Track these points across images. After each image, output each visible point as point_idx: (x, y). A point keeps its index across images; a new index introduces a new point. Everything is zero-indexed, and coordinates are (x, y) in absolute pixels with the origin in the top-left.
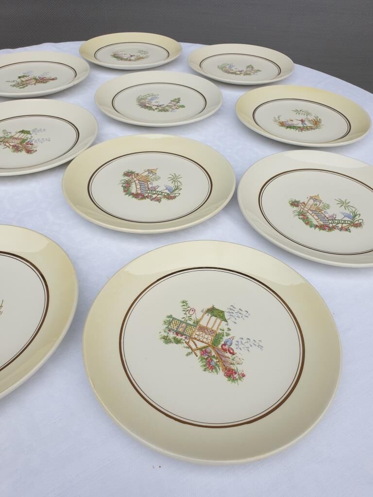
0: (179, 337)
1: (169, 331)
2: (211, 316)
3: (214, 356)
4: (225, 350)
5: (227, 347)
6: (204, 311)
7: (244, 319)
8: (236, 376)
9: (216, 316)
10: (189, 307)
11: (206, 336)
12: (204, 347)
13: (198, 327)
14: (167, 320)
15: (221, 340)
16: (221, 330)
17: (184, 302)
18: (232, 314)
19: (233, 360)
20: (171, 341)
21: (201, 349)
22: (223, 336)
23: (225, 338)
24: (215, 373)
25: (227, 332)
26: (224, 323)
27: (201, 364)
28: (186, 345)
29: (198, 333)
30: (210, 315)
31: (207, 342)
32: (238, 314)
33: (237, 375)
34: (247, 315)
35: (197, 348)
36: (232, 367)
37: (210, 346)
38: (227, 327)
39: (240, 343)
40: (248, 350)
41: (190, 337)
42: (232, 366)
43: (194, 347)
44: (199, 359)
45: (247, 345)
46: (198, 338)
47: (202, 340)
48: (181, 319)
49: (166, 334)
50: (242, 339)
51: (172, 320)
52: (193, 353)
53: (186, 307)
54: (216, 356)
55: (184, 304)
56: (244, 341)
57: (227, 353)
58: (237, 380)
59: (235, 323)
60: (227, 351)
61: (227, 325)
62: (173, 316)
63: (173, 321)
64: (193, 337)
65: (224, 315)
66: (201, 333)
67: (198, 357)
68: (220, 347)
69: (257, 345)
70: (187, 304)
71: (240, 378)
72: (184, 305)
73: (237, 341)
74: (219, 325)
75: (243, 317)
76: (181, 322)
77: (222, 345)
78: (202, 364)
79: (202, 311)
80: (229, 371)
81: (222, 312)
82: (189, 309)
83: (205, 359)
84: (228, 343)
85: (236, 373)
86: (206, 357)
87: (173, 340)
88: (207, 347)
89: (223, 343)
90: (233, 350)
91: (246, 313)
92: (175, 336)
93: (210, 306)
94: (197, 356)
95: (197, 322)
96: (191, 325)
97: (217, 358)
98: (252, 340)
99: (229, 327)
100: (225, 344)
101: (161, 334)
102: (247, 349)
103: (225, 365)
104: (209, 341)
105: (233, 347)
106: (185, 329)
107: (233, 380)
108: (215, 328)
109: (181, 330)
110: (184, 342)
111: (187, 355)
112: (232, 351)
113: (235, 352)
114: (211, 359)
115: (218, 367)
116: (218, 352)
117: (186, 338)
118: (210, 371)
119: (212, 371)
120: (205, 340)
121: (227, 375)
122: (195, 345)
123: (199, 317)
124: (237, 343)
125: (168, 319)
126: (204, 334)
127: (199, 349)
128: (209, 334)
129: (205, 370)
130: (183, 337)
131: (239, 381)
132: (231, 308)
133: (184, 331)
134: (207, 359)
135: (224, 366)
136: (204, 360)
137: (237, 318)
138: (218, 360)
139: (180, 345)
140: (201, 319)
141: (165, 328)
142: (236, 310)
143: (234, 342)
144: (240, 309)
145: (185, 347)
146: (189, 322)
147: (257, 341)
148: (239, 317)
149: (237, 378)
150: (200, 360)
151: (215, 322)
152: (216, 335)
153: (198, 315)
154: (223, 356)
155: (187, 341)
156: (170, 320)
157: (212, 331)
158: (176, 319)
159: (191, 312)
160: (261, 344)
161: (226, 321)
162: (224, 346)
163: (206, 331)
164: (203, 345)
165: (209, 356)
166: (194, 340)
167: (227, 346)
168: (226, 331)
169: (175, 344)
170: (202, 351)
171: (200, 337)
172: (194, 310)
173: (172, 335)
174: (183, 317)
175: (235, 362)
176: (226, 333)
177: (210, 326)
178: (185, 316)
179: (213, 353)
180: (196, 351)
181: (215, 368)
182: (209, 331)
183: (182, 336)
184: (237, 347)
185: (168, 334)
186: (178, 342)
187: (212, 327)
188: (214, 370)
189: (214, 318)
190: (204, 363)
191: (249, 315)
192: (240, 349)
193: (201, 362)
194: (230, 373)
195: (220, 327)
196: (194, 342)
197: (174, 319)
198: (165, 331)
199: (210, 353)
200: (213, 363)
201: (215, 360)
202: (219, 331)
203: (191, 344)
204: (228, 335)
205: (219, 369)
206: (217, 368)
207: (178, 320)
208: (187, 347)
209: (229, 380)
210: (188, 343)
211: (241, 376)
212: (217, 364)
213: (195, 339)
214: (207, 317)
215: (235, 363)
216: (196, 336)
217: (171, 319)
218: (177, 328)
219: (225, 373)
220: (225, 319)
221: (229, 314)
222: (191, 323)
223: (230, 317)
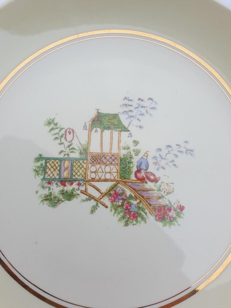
0: (68, 188)
1: (49, 183)
2: (102, 132)
3: (131, 197)
4: (142, 180)
5: (143, 174)
6: (88, 125)
7: (151, 115)
8: (172, 214)
9: (109, 128)
10: (61, 129)
11: (108, 169)
12: (112, 188)
13: (89, 158)
14: (38, 167)
15: (131, 166)
16: (124, 149)
17: (49, 123)
18: (130, 114)
19: (159, 190)
20: (59, 201)
21: (108, 194)
22: (131, 157)
23: (135, 160)
24: (143, 222)
25: (135, 148)
26: (124, 134)
27: (117, 217)
28: (84, 197)
29: (93, 169)
30: (99, 130)
31: (112, 178)
32: (140, 109)
33: (172, 211)
34: (153, 105)
35: (102, 194)
36: (163, 202)
37: (118, 182)
38: (131, 139)
39: (159, 159)
40: (175, 165)
41: (86, 181)
42: (160, 200)
43: (97, 195)
44: (111, 210)
45: (171, 157)
46: (97, 178)
47: (103, 178)
48: (57, 155)
49: (46, 192)
50: (160, 150)
51: (46, 163)
52: (99, 205)
53: (57, 131)
54: (133, 195)
55: (52, 126)
56: (163, 153)
57: (146, 183)
58: (175, 219)
59: (141, 127)
60: (146, 180)
61: (130, 135)
62: (45, 155)
63: (48, 164)
64: (89, 178)
65: (120, 122)
66: (98, 166)
67: (109, 209)
68: (133, 177)
69: (184, 150)
70: (56, 124)
71: (178, 215)
72: (52, 129)
73: (155, 158)
74: (119, 142)
75: (150, 111)
76: (61, 160)
77: (136, 174)
78: (119, 216)
79: (85, 127)
80: (160, 211)
81: (115, 116)
82: (63, 132)
83: (119, 206)
84: (143, 167)
85: (170, 210)
86: (120, 204)
87: (61, 197)
88: (115, 185)
89: (135, 169)
90: (154, 175)
91: (151, 101)
92: (61, 188)
93: (93, 114)
94: (107, 207)
95: (85, 151)
96: (78, 160)
97: (136, 198)
98: (174, 147)
99: (135, 138)
100: (139, 171)
101: (39, 194)
102: (172, 164)
103: (151, 203)
104: (115, 174)
105: (152, 169)
106: (72, 170)
107: (171, 221)
108: (115, 151)
109: (65, 174)
110: (79, 192)
111: (92, 212)
112: (152, 177)
113: (157, 176)
114: (128, 203)
115: (143, 210)
116: (135, 187)
117: (79, 185)
118: (134, 222)
119: (136, 221)
120: (108, 176)
121: (160, 218)
122: (98, 190)
123: (84, 141)
124: (155, 161)
125: (39, 164)
126: (103, 167)
127: (106, 194)
128: (111, 163)
129: (126, 224)
130: (75, 185)
131: (179, 220)
132: (126, 102)
133: (72, 174)
134: (122, 205)
135: (150, 205)
136: (120, 209)
137: (140, 117)
138: (138, 201)
139: (74, 200)
140: (89, 142)
141: (40, 181)
142: (135, 103)
143: (151, 161)
144: (139, 99)
145: (84, 201)
146: (72, 155)
147: (183, 145)
148: (142, 115)
149: (174, 216)
150: (113, 211)
151: (112, 138)
152: (121, 160)
153: (82, 136)
154: (144, 191)
155: (83, 188)
156: (42, 165)
157: (114, 157)
158: (49, 159)
159: (69, 137)
160: (189, 147)
161: (126, 130)
162: (138, 175)
163: (105, 161)
164: (109, 184)
165: (124, 200)
166: (93, 183)
167: (142, 171)
168: (132, 147)
169: (67, 202)
170: (110, 195)
171: (100, 174)
172: (72, 131)
173: (56, 189)
174: (60, 150)
175: (163, 192)
176: (134, 151)
177: (106, 150)
178: (62, 148)
179: (128, 192)
180: (102, 200)
181: (140, 215)
182: (108, 158)
183: (72, 184)
184: (157, 166)
185: (49, 188)
186: (70, 196)
187: (111, 149)
188: (139, 219)
189: (107, 133)
190: (121, 214)
191: (156, 103)
192: (163, 168)
193: (116, 215)
194: (162, 212)
195: (122, 144)
196: (94, 187)
197: (47, 160)
198: (43, 187)
199: (123, 193)
200: (133, 209)
201: (135, 202)
202: (123, 152)
203: (92, 191)
204: (137, 152)
205: (146, 214)
206: (143, 213)
207: (55, 159)
208: (87, 200)
209: (165, 225)
210: (85, 192)
211: (179, 211)
212: (139, 208)
213: (93, 180)
214: (96, 135)
215: (164, 195)
216: (93, 175)
217: (44, 162)
218: (59, 174)
219: (156, 216)
220: (125, 127)
221: (127, 116)
222: (76, 155)
223: (130, 120)
